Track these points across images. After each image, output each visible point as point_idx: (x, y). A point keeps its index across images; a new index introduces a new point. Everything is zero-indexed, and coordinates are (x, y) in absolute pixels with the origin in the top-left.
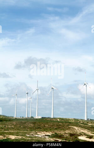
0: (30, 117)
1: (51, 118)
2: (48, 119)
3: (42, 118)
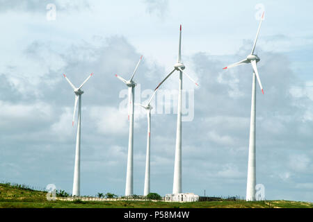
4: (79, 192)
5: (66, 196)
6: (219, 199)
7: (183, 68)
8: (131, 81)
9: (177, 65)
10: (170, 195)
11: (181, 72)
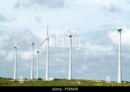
0: (37, 78)
1: (68, 80)
2: (63, 82)
3: (55, 80)
4: (16, 78)
5: (12, 79)
6: (60, 79)
7: (49, 39)
8: (32, 43)
9: (47, 38)
10: (45, 79)
11: (48, 40)
